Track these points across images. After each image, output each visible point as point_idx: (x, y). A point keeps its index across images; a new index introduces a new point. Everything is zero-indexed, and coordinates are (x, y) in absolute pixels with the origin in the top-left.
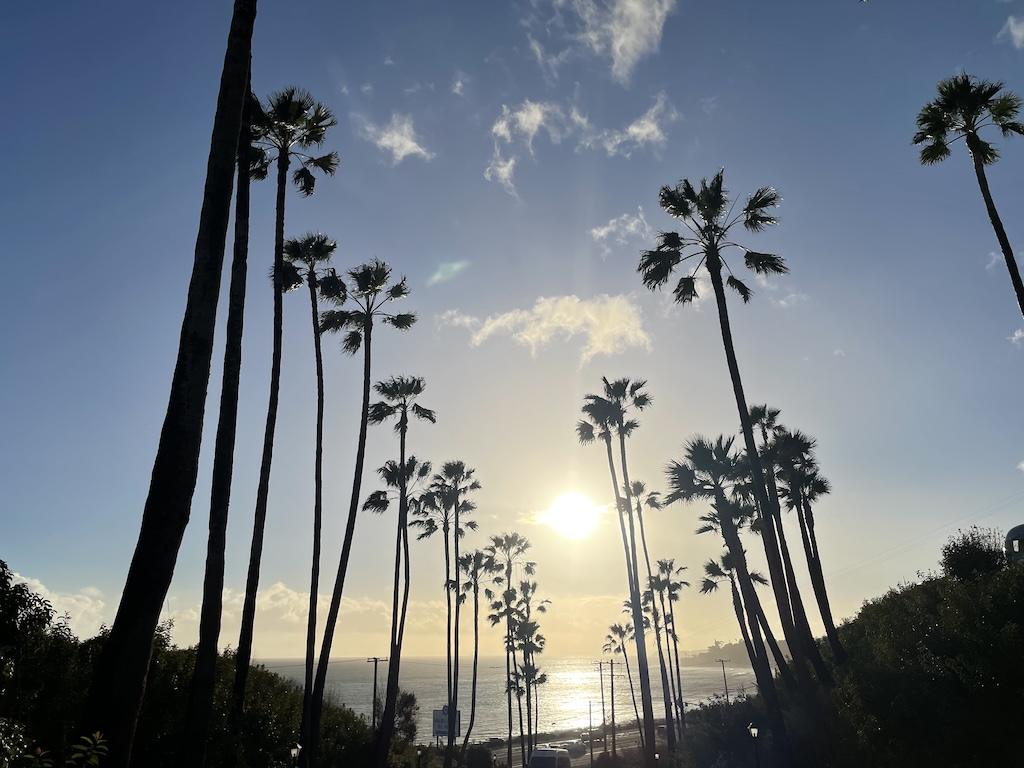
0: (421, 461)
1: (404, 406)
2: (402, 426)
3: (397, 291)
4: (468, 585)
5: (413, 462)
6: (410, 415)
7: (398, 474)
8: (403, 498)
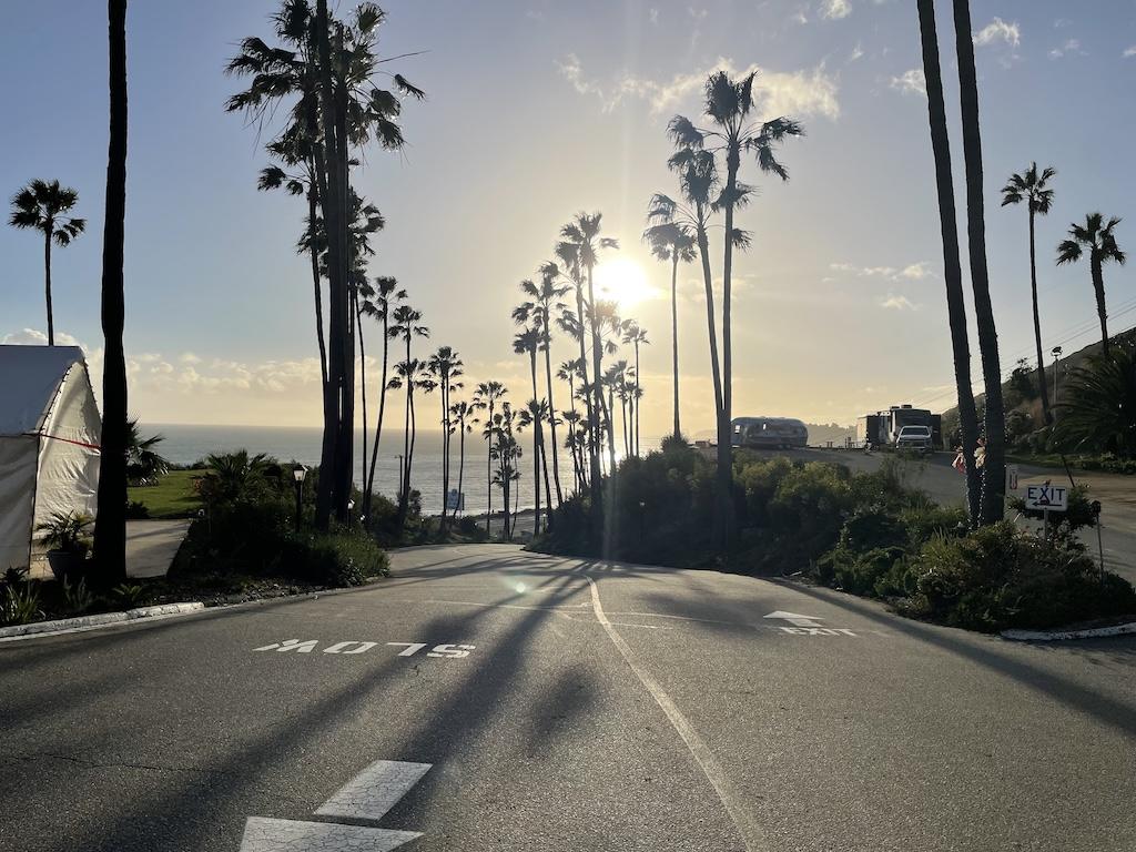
0: (420, 361)
1: (408, 330)
2: (408, 338)
3: (402, 294)
4: (456, 421)
5: (416, 361)
6: (412, 333)
7: (407, 368)
8: (410, 383)
